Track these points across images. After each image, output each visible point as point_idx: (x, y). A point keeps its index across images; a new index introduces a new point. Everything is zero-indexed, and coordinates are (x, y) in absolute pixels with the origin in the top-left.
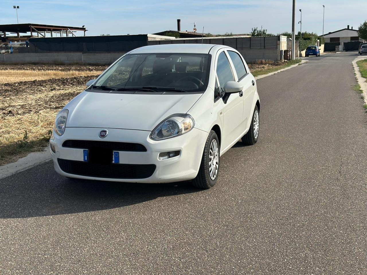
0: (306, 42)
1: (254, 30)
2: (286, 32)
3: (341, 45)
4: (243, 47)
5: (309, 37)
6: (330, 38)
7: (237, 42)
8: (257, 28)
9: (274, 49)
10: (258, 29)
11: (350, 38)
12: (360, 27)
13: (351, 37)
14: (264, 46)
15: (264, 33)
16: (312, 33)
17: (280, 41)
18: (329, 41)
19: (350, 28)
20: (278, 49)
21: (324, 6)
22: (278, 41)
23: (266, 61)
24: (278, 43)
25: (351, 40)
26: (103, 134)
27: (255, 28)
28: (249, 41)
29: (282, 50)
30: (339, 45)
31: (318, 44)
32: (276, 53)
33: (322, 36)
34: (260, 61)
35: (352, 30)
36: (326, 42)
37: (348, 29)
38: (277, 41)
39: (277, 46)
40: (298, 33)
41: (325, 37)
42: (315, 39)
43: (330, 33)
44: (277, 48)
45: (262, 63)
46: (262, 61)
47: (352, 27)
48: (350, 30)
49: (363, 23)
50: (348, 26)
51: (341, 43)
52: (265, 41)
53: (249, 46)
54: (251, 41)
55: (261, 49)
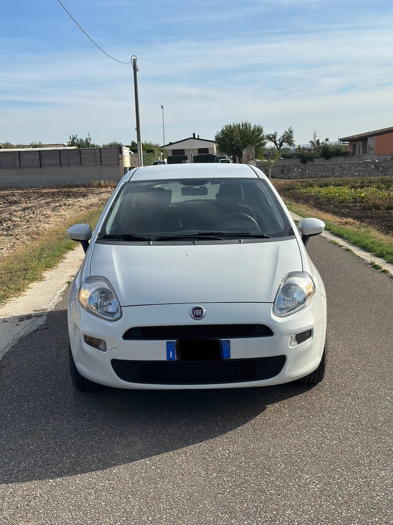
0: (149, 155)
1: (72, 138)
2: (114, 142)
3: (189, 159)
4: (70, 162)
5: (151, 149)
6: (172, 150)
7: (60, 155)
8: (77, 135)
9: (116, 165)
10: (79, 138)
11: (197, 150)
12: (216, 135)
13: (199, 149)
14: (101, 162)
15: (87, 143)
16: (151, 143)
17: (122, 154)
18: (171, 155)
19: (196, 137)
20: (120, 166)
21: (162, 107)
22: (120, 155)
23: (105, 182)
24: (120, 157)
25: (199, 153)
26: (197, 312)
27: (74, 136)
28: (79, 155)
29: (126, 166)
30: (186, 160)
31: (161, 158)
32: (119, 171)
33: (163, 147)
34: (96, 183)
35: (198, 139)
36: (168, 155)
37: (194, 138)
38: (118, 155)
39: (119, 161)
40: (132, 143)
41: (167, 148)
42: (158, 151)
43: (171, 144)
44: (119, 164)
45: (100, 186)
46: (100, 183)
47: (198, 136)
48: (196, 139)
49: (221, 131)
50: (194, 134)
51: (189, 157)
52: (102, 154)
53: (79, 162)
54: (81, 154)
55: (96, 165)
